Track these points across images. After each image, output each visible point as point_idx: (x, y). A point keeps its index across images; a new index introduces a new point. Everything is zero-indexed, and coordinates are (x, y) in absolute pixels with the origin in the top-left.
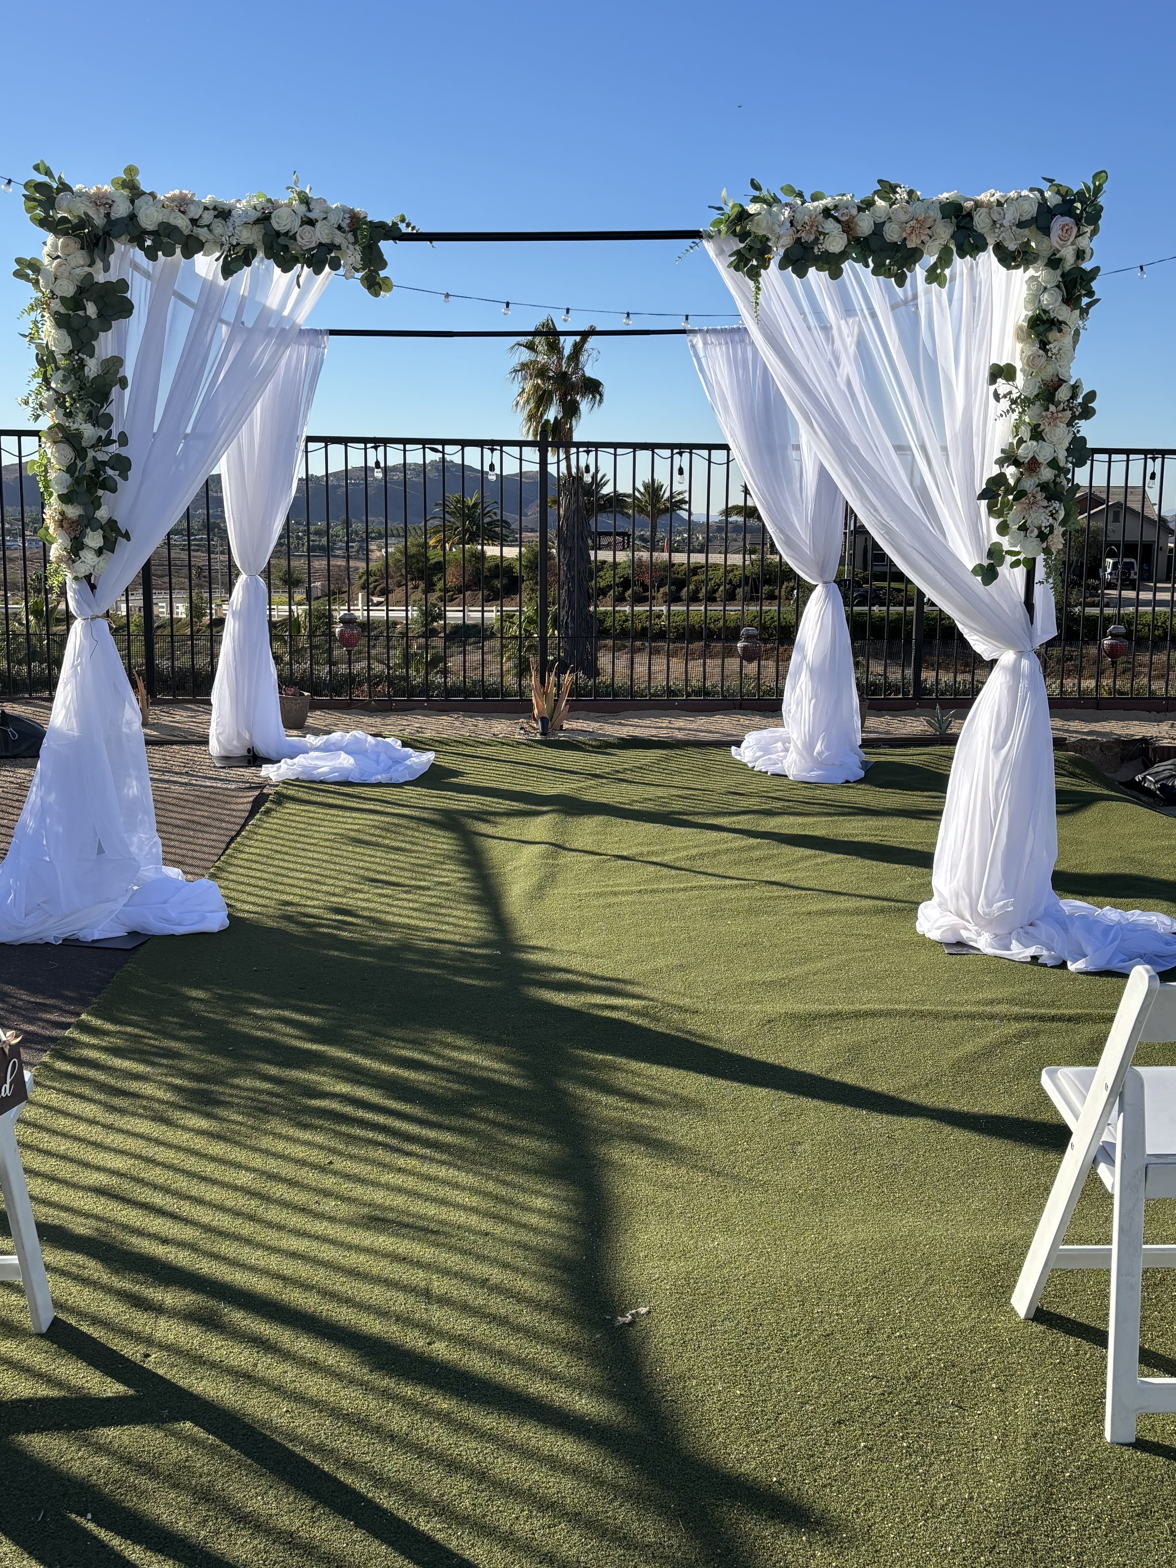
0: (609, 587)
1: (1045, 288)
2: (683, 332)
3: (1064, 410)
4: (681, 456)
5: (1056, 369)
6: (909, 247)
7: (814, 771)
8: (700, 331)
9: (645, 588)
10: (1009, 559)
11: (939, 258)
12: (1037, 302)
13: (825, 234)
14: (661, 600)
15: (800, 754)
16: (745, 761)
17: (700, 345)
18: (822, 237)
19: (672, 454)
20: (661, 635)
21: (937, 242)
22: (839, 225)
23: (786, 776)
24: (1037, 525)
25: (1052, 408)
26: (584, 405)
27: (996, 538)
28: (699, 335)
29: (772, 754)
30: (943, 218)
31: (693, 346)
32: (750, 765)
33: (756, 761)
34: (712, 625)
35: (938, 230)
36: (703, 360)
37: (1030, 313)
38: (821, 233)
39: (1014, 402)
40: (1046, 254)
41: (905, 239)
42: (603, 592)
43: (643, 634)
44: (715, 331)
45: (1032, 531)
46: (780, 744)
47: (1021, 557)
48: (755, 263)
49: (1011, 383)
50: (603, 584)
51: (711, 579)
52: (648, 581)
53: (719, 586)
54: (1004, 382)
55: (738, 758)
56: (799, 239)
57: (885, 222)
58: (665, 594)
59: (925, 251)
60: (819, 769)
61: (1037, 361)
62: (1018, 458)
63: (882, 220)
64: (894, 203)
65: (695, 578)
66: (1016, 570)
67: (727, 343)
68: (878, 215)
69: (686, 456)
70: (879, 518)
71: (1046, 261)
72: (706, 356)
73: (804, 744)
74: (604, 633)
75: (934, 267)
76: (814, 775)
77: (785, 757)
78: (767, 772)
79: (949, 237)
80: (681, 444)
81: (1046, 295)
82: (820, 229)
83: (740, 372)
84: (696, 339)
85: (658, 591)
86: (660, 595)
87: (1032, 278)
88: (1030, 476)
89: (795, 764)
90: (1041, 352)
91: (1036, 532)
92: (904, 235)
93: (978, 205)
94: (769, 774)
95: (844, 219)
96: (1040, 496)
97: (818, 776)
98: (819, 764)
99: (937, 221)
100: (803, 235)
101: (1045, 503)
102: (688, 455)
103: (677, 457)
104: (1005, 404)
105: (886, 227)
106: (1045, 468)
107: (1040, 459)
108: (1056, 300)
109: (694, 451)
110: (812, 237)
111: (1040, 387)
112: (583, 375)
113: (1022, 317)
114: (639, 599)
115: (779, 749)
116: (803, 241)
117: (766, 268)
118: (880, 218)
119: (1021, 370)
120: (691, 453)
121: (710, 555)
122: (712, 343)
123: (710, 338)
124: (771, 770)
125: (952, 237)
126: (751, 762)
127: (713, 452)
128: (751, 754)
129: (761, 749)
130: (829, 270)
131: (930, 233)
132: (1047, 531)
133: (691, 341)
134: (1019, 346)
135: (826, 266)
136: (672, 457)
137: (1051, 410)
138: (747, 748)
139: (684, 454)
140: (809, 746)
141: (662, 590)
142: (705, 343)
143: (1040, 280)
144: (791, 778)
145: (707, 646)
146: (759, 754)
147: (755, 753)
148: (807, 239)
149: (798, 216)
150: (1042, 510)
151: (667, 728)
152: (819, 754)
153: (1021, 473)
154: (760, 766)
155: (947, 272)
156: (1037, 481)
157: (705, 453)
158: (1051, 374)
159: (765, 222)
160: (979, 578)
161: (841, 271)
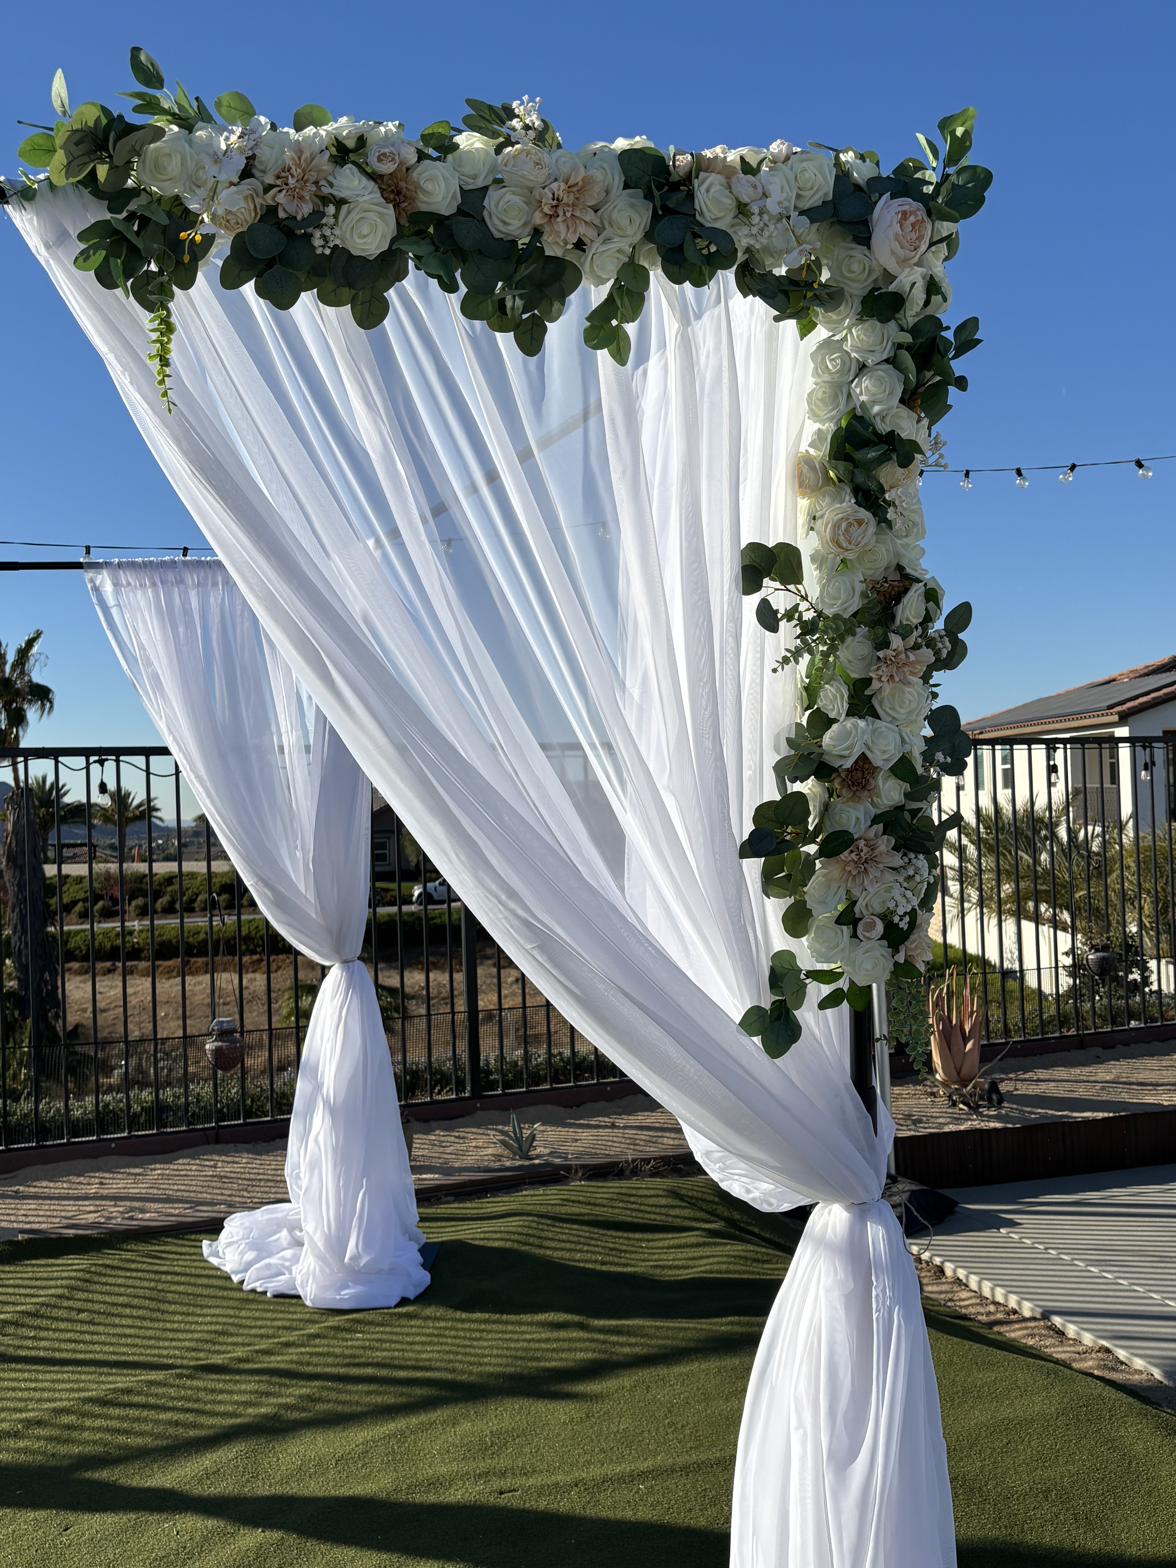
0: (74, 903)
1: (862, 367)
2: (78, 566)
3: (916, 647)
4: (102, 766)
5: (897, 554)
6: (547, 254)
7: (348, 1287)
8: (107, 565)
9: (115, 902)
10: (817, 991)
11: (617, 287)
12: (843, 400)
13: (340, 202)
14: (133, 914)
15: (320, 1258)
16: (227, 1268)
17: (108, 588)
18: (331, 209)
19: (88, 764)
20: (135, 953)
21: (614, 246)
22: (371, 185)
23: (298, 1297)
24: (879, 909)
25: (896, 641)
26: (32, 713)
27: (780, 941)
28: (105, 572)
29: (270, 1255)
30: (626, 186)
31: (96, 589)
32: (236, 1279)
33: (246, 1270)
34: (191, 939)
35: (615, 215)
36: (114, 612)
37: (829, 427)
38: (326, 200)
39: (808, 628)
40: (857, 289)
41: (537, 233)
42: (68, 908)
43: (113, 954)
44: (132, 565)
45: (871, 926)
46: (284, 1233)
47: (843, 984)
48: (153, 267)
49: (791, 587)
50: (66, 900)
51: (188, 889)
52: (118, 894)
53: (197, 895)
54: (777, 585)
55: (214, 1261)
56: (271, 211)
57: (485, 189)
58: (137, 907)
59: (586, 269)
60: (357, 1282)
61: (856, 531)
62: (827, 759)
63: (480, 183)
64: (509, 142)
65: (170, 889)
66: (829, 1012)
67: (154, 584)
68: (468, 170)
69: (110, 765)
70: (521, 912)
71: (857, 306)
72: (119, 605)
73: (328, 1239)
74: (70, 956)
75: (608, 308)
76: (346, 1296)
77: (295, 1260)
78: (265, 1293)
79: (639, 236)
80: (100, 748)
81: (866, 382)
82: (326, 190)
83: (181, 630)
84: (100, 577)
85: (130, 904)
86: (132, 908)
87: (827, 345)
88: (855, 798)
89: (314, 1277)
90: (864, 514)
91: (880, 927)
92: (538, 219)
93: (700, 166)
94: (269, 1295)
95: (387, 168)
96: (885, 844)
97: (352, 1296)
98: (354, 1274)
99: (614, 193)
100: (281, 198)
101: (897, 860)
102: (114, 764)
103: (95, 768)
104: (788, 632)
105: (491, 201)
106: (886, 780)
107: (877, 759)
108: (891, 393)
109: (122, 758)
110: (306, 209)
111: (864, 595)
112: (30, 681)
113: (807, 437)
114: (107, 914)
115: (284, 1243)
116: (282, 215)
117: (187, 283)
118: (475, 177)
119: (813, 559)
120: (118, 761)
121: (184, 863)
122: (129, 584)
123: (124, 577)
124: (273, 1286)
125: (649, 236)
126: (237, 1273)
127: (152, 758)
128: (236, 1257)
129: (253, 1246)
130: (353, 303)
131: (597, 222)
132: (904, 925)
133: (92, 581)
134: (804, 503)
135: (346, 292)
136: (87, 768)
137: (894, 646)
138: (229, 1245)
139: (106, 763)
140: (337, 1244)
141: (134, 903)
142: (116, 584)
143: (848, 347)
144: (308, 1303)
145: (185, 964)
146: (250, 1256)
147: (242, 1254)
148: (292, 209)
149: (265, 155)
150: (890, 876)
151: (97, 1197)
152: (355, 1258)
153: (831, 793)
154: (253, 1282)
155: (631, 328)
156: (874, 811)
157: (140, 760)
158: (883, 564)
159: (176, 160)
160: (757, 1040)
161: (384, 308)
